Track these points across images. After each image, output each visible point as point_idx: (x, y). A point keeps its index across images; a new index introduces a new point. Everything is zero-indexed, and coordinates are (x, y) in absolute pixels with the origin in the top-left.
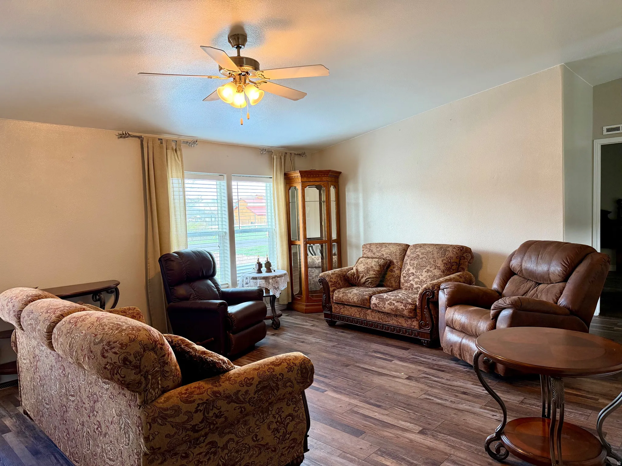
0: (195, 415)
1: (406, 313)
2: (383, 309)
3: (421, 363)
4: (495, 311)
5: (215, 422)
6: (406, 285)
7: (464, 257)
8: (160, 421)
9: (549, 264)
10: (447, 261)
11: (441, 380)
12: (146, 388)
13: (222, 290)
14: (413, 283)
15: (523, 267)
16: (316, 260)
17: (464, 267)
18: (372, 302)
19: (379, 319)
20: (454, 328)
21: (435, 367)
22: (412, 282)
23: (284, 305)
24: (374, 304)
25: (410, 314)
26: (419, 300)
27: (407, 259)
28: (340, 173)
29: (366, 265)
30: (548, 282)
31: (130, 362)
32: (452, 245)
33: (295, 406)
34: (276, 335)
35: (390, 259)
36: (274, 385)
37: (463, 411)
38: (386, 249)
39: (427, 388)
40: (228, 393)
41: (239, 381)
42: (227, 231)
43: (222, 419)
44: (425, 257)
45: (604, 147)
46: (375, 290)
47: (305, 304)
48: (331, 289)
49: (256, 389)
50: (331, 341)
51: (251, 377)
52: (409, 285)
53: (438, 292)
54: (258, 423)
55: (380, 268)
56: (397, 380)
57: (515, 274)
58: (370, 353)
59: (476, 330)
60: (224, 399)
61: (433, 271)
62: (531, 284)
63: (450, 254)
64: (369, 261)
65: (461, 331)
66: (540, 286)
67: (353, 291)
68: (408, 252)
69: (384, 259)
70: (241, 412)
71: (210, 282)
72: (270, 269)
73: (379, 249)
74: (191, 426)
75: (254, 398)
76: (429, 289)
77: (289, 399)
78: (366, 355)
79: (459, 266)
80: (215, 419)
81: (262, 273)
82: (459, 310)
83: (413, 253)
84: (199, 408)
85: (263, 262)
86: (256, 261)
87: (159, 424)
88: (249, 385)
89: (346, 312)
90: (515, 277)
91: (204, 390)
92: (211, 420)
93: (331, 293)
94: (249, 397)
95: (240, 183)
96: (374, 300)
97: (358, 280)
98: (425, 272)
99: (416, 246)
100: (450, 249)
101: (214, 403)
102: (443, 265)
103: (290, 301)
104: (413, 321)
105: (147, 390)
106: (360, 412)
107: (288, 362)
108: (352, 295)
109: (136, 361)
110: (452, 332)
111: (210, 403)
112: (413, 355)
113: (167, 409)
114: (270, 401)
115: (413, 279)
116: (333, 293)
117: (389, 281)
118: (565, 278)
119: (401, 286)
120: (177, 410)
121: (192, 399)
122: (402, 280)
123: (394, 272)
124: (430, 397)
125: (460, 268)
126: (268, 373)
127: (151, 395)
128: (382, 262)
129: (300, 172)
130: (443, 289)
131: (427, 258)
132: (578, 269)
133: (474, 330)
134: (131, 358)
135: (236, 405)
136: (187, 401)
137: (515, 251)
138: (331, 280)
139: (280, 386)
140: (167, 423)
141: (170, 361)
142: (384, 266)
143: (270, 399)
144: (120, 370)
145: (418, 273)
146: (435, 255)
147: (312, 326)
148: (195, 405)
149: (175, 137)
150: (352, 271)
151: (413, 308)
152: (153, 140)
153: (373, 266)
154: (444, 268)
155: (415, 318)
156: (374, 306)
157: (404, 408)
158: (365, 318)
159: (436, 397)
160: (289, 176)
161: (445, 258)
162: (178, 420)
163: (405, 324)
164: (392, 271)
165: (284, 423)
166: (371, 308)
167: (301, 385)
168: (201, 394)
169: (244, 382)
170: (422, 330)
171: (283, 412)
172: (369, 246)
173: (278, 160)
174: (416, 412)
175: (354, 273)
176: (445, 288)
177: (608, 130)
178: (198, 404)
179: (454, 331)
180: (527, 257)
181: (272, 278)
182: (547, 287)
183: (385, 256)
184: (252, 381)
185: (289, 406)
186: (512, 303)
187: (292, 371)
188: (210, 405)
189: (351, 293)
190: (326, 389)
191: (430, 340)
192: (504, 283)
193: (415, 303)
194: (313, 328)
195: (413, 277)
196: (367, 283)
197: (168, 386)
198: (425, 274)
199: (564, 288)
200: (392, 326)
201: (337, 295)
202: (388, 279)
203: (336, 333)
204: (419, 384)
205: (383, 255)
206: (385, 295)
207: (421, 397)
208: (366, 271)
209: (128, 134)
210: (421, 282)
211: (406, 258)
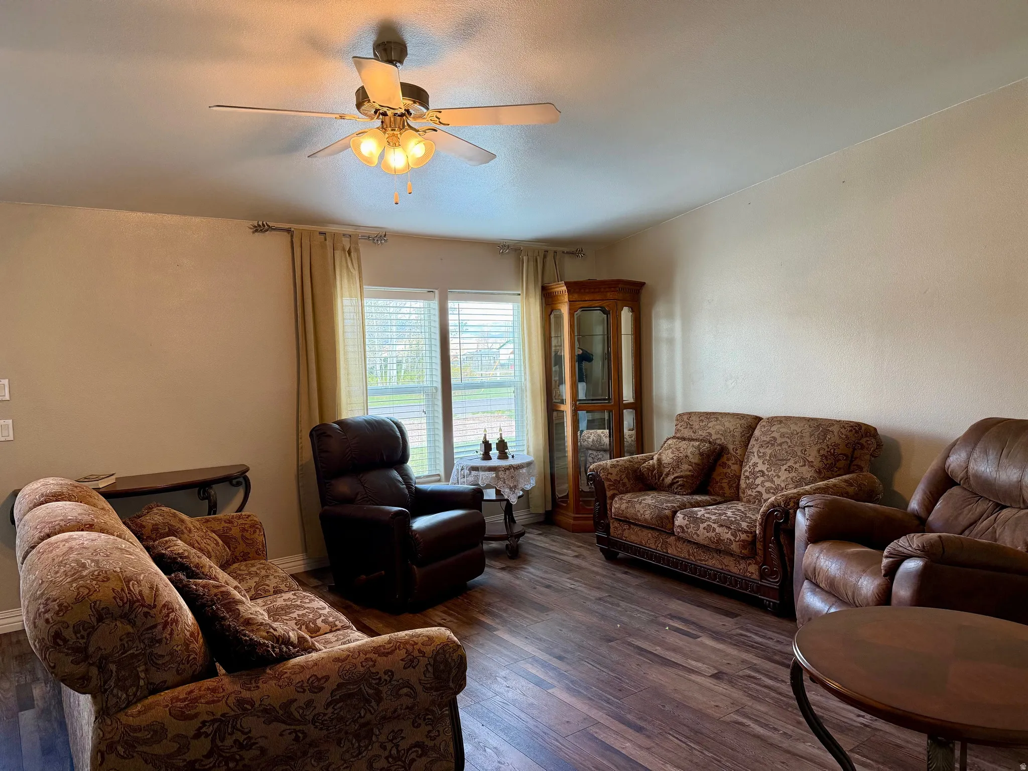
0: (194, 742)
1: (734, 547)
2: (695, 537)
3: (752, 646)
4: (891, 559)
5: (238, 757)
6: (749, 492)
7: (862, 445)
8: (121, 750)
9: (1023, 468)
10: (828, 452)
11: (779, 685)
12: (104, 685)
13: (419, 486)
14: (763, 490)
15: (971, 471)
16: (604, 438)
17: (862, 464)
18: (677, 523)
19: (689, 555)
20: (818, 586)
21: (777, 658)
22: (759, 489)
23: (539, 515)
24: (679, 526)
25: (743, 551)
26: (760, 524)
27: (754, 445)
28: (642, 284)
29: (677, 453)
30: (1020, 504)
31: (65, 641)
32: (840, 421)
33: (430, 728)
34: (508, 569)
35: (723, 443)
36: (371, 691)
37: (802, 757)
38: (717, 425)
39: (746, 700)
40: (269, 704)
41: (297, 681)
42: (439, 385)
43: (255, 752)
44: (787, 443)
46: (685, 499)
47: (573, 515)
48: (609, 494)
49: (330, 699)
50: (598, 588)
51: (324, 674)
52: (754, 494)
53: (795, 513)
54: (347, 756)
55: (703, 459)
56: (693, 677)
57: (955, 484)
58: (661, 619)
59: (853, 593)
60: (260, 714)
61: (801, 470)
62: (986, 507)
63: (833, 438)
64: (683, 444)
65: (829, 593)
67: (644, 500)
68: (757, 432)
69: (710, 443)
70: (297, 739)
71: (395, 474)
72: (506, 453)
73: (704, 423)
74: (185, 763)
75: (325, 715)
76: (779, 506)
77: (419, 715)
78: (654, 621)
79: (852, 461)
80: (238, 751)
81: (491, 459)
82: (828, 550)
83: (764, 434)
84: (204, 730)
85: (493, 440)
86: (482, 439)
87: (118, 755)
88: (316, 690)
89: (633, 538)
90: (955, 490)
91: (223, 694)
92: (229, 753)
93: (608, 501)
94: (313, 714)
95: (463, 304)
96: (680, 520)
97: (659, 479)
98: (785, 470)
99: (773, 420)
100: (835, 429)
101: (236, 723)
102: (819, 459)
103: (549, 508)
104: (750, 564)
105: (106, 690)
106: (600, 738)
107: (410, 648)
108: (643, 508)
109: (77, 638)
110: (814, 592)
111: (229, 722)
112: (742, 628)
113: (139, 729)
114: (362, 721)
115: (763, 482)
116: (611, 501)
117: (719, 484)
119: (741, 495)
120: (158, 732)
121: (193, 712)
122: (743, 485)
123: (729, 467)
124: (745, 721)
125: (854, 466)
126: (362, 669)
127: (115, 700)
128: (705, 447)
129: (566, 284)
130: (804, 508)
131: (790, 444)
133: (850, 594)
134: (68, 633)
135: (283, 727)
136: (182, 716)
137: (957, 440)
138: (609, 476)
139: (384, 695)
140: (135, 754)
141: (168, 637)
142: (708, 456)
143: (360, 717)
144: (48, 653)
145: (772, 472)
146: (807, 440)
147: (576, 556)
148: (196, 723)
149: (349, 230)
150: (651, 462)
151: (749, 539)
152: (311, 233)
153: (689, 454)
154: (821, 465)
155: (752, 558)
156: (679, 530)
157: (687, 737)
158: (665, 550)
159: (756, 721)
160: (548, 291)
161: (824, 446)
162: (157, 749)
163: (734, 568)
164: (724, 465)
165: (403, 759)
166: (676, 534)
167: (434, 693)
168: (213, 702)
169: (308, 683)
170: (764, 583)
171: (403, 738)
172: (686, 419)
173: (532, 263)
174: (707, 749)
175: (653, 466)
176: (807, 506)
178: (204, 723)
179: (817, 590)
180: (980, 452)
181: (503, 469)
182: (1016, 516)
183: (714, 437)
184: (325, 682)
185: (417, 727)
186: (924, 547)
187: (414, 668)
188: (228, 724)
189: (640, 503)
190: (556, 683)
191: (778, 602)
192: (931, 501)
193: (753, 529)
194: (576, 562)
195: (762, 479)
196: (675, 486)
197: (165, 682)
198: (784, 475)
200: (711, 570)
201: (617, 506)
202: (718, 480)
203: (614, 575)
204: (734, 690)
205: (710, 434)
206: (700, 512)
207: (727, 719)
208: (674, 464)
209: (268, 225)
210: (777, 489)
211: (752, 442)
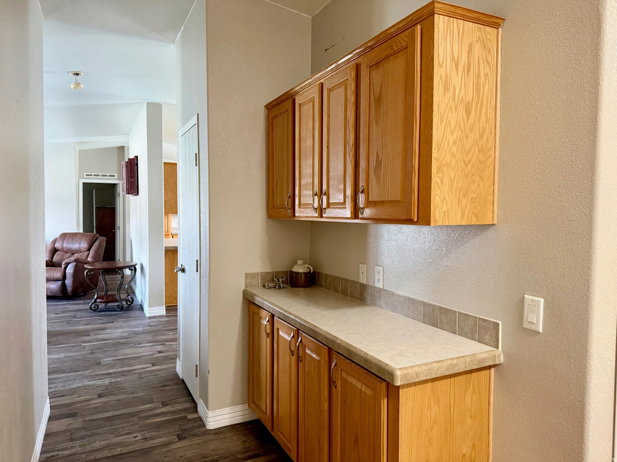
9: (80, 244)
15: (64, 246)
30: (80, 252)
45: (84, 183)
57: (58, 251)
62: (69, 255)
66: (75, 255)
90: (58, 252)
118: (89, 250)
132: (95, 244)
137: (58, 238)
177: (87, 175)
180: (66, 241)
186: (75, 260)
192: (52, 256)
199: (89, 254)
